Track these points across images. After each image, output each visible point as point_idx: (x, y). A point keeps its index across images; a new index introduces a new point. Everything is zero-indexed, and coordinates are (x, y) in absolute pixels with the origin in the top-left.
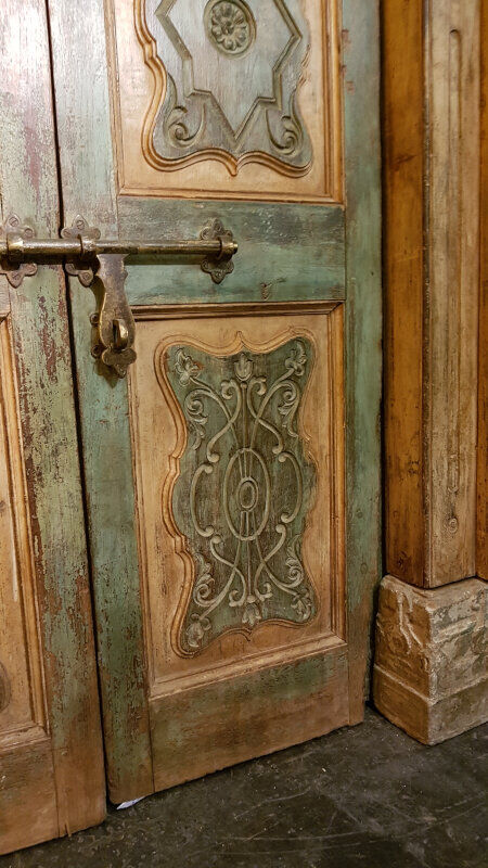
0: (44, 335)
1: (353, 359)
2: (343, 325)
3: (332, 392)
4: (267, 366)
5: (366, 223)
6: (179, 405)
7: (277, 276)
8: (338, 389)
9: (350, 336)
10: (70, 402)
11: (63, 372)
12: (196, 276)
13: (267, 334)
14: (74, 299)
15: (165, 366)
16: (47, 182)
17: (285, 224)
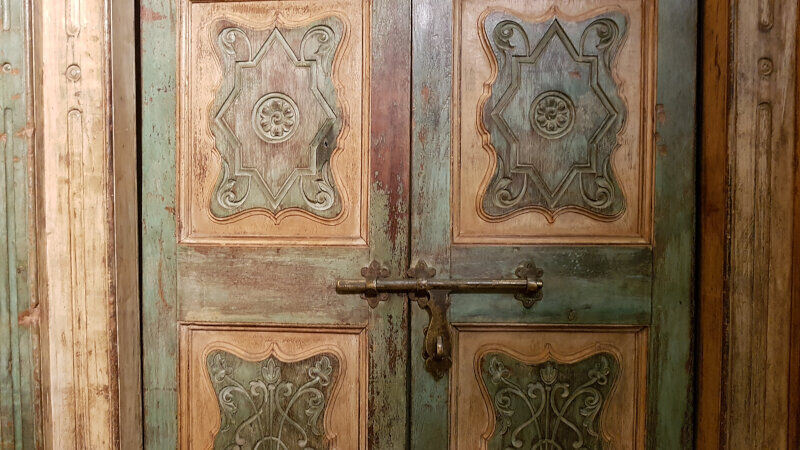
0: (390, 341)
1: (657, 376)
2: (648, 345)
3: (636, 401)
4: (571, 374)
5: (676, 261)
6: (492, 400)
7: (583, 303)
8: (642, 399)
9: (655, 354)
10: (402, 390)
11: (400, 368)
12: (510, 303)
13: (574, 348)
14: (413, 317)
16: (401, 238)
17: (592, 262)
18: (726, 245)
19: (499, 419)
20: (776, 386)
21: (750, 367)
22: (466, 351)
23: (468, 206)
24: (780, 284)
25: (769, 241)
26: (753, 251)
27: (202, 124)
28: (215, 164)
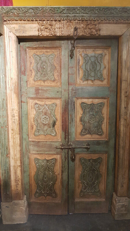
0: (65, 156)
1: (108, 161)
2: (107, 156)
3: (105, 165)
4: (95, 161)
5: (112, 142)
6: (82, 165)
7: (97, 149)
8: (106, 165)
9: (108, 157)
10: (67, 164)
11: (67, 160)
12: (85, 150)
13: (95, 156)
14: (69, 152)
15: (80, 159)
16: (67, 140)
17: (98, 143)
18: (119, 141)
19: (83, 168)
20: (126, 163)
21: (122, 160)
22: (78, 157)
23: (78, 134)
24: (127, 147)
25: (126, 141)
26: (123, 142)
27: (32, 120)
28: (35, 127)
